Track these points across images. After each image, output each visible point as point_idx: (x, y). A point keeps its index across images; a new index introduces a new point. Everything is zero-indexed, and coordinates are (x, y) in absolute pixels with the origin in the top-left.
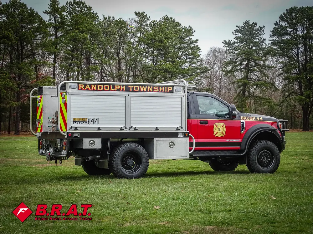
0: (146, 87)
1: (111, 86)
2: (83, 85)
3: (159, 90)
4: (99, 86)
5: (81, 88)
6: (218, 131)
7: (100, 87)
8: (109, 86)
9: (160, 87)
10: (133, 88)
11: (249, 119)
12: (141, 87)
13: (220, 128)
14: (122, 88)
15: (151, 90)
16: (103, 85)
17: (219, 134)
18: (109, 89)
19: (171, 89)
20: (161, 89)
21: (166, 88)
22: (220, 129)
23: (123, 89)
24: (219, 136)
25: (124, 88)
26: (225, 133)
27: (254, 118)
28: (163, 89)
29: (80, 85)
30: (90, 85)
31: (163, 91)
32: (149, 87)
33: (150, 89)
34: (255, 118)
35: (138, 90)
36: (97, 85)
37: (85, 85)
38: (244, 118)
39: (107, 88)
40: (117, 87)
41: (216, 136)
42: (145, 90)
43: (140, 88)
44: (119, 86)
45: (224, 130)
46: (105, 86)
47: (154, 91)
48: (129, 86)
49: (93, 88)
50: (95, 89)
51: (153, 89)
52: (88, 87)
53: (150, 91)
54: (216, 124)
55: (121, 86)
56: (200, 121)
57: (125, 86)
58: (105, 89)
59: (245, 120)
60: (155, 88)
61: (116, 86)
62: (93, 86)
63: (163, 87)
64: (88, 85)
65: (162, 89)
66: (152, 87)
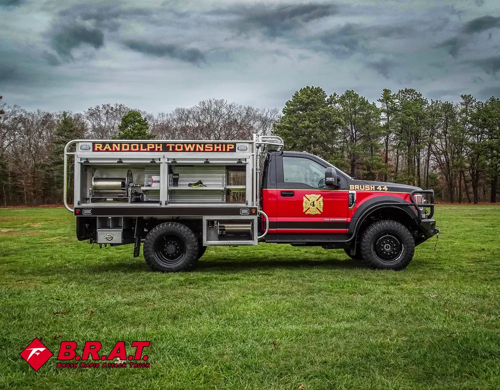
0: (194, 145)
1: (142, 145)
2: (101, 145)
3: (214, 149)
4: (123, 145)
5: (98, 149)
6: (311, 207)
7: (126, 147)
8: (138, 145)
9: (216, 145)
10: (174, 148)
11: (364, 189)
12: (186, 145)
13: (313, 202)
14: (157, 147)
15: (202, 149)
16: (130, 144)
17: (313, 211)
18: (138, 149)
19: (233, 147)
20: (216, 147)
21: (224, 145)
22: (314, 204)
23: (159, 149)
24: (313, 213)
25: (161, 147)
26: (322, 210)
27: (372, 187)
28: (220, 147)
29: (96, 145)
30: (111, 144)
31: (220, 150)
32: (198, 145)
33: (200, 147)
34: (374, 188)
35: (182, 149)
36: (121, 144)
37: (104, 144)
38: (356, 187)
39: (135, 147)
40: (150, 146)
41: (307, 213)
42: (192, 149)
43: (184, 147)
44: (153, 145)
45: (320, 204)
46: (132, 145)
47: (206, 150)
48: (168, 145)
49: (115, 148)
50: (118, 149)
51: (204, 148)
52: (107, 146)
53: (199, 151)
54: (307, 196)
55: (157, 145)
56: (282, 191)
57: (161, 145)
58: (132, 149)
59: (357, 189)
60: (208, 146)
61: (148, 145)
62: (114, 145)
63: (220, 145)
64: (107, 145)
65: (218, 147)
66: (202, 145)
